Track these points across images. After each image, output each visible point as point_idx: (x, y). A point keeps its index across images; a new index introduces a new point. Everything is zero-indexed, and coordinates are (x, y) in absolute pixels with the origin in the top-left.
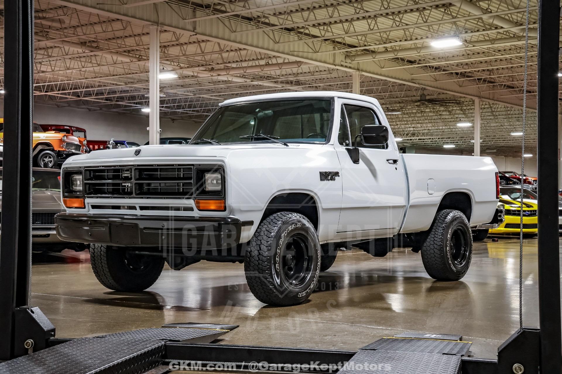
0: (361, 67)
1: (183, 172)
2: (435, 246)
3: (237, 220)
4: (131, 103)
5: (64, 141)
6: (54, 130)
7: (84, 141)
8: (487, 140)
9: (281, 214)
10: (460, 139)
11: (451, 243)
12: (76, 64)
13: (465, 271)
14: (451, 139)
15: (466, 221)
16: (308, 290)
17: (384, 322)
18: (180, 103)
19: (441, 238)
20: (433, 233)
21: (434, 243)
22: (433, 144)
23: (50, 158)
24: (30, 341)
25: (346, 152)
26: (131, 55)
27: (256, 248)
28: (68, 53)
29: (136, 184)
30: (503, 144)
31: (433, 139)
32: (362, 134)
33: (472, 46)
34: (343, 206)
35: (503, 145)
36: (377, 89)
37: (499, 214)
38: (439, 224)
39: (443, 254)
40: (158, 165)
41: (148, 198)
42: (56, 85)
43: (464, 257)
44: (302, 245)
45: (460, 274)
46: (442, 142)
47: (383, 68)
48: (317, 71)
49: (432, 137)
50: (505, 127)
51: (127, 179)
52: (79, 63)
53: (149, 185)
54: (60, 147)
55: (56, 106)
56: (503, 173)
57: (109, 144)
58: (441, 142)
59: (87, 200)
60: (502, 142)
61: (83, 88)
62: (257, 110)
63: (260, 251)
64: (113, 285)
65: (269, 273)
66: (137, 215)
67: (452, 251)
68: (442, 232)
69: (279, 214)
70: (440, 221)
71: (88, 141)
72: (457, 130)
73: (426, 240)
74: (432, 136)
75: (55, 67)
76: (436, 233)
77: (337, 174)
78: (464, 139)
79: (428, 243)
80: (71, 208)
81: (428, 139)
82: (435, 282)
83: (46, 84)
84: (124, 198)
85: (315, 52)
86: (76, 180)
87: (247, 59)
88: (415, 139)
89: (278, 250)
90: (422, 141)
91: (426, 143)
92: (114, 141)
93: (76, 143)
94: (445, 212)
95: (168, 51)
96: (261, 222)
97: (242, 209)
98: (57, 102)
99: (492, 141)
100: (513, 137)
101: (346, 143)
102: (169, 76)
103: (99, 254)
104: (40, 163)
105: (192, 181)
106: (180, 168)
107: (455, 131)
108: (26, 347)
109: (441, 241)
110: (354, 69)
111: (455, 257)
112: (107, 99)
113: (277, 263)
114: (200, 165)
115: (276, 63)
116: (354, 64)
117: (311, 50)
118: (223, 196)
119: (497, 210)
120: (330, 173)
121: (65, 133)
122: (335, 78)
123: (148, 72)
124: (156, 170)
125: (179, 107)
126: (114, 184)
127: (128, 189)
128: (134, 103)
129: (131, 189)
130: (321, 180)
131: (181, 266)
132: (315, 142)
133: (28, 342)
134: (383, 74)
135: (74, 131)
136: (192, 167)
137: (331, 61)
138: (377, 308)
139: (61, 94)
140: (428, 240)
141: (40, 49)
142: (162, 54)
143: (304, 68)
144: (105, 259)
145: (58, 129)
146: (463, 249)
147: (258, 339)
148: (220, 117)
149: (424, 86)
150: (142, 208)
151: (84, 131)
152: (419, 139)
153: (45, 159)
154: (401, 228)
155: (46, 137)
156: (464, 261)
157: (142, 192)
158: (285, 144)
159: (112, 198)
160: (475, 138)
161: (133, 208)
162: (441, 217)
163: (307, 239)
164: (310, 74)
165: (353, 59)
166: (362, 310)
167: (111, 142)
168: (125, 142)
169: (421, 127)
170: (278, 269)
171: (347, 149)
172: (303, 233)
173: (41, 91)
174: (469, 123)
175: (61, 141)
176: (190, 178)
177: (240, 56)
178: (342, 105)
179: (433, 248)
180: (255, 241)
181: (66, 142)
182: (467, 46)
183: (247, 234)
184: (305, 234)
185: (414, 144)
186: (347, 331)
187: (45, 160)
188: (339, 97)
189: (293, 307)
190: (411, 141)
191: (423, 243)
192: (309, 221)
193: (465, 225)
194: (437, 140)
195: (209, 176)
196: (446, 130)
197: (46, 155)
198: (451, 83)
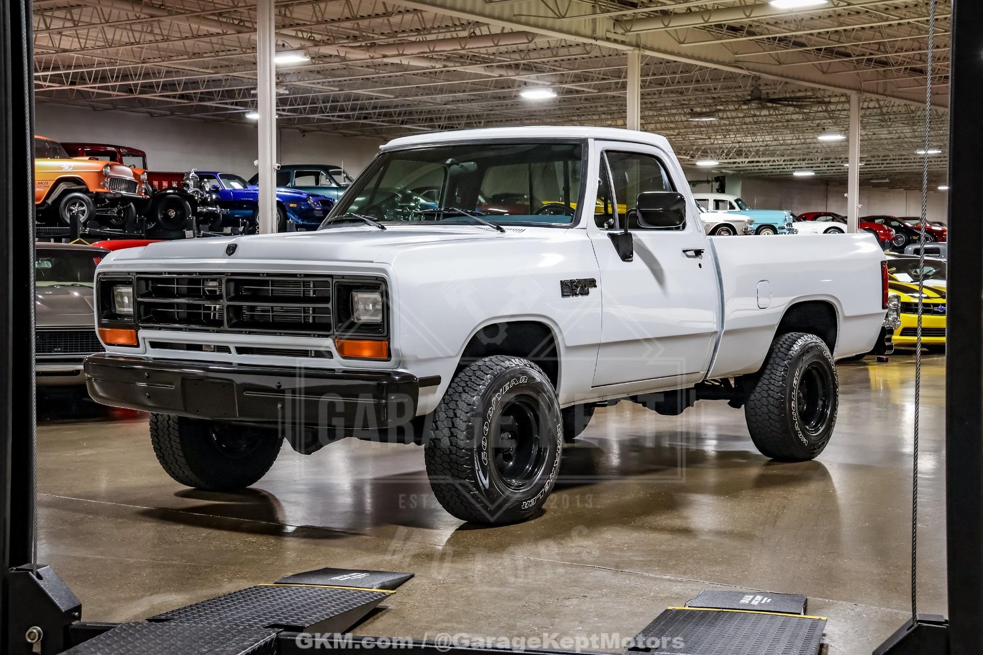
0: (643, 41)
1: (314, 287)
2: (771, 399)
3: (411, 377)
4: (226, 104)
5: (106, 176)
6: (88, 154)
7: (143, 174)
8: (873, 162)
9: (491, 360)
10: (824, 161)
11: (798, 393)
12: (125, 33)
13: (823, 443)
14: (806, 162)
15: (827, 353)
16: (539, 495)
17: (674, 562)
18: (315, 103)
19: (782, 386)
20: (766, 376)
21: (769, 394)
22: (774, 171)
23: (82, 205)
24: (36, 630)
25: (609, 240)
26: (224, 20)
27: (445, 423)
28: (109, 19)
29: (228, 307)
30: (902, 168)
31: (774, 161)
32: (638, 207)
33: (846, 4)
34: (603, 340)
35: (902, 171)
36: (673, 80)
37: (887, 336)
38: (778, 360)
39: (785, 413)
40: (268, 275)
41: (250, 333)
42: (90, 73)
43: (822, 418)
44: (530, 415)
45: (815, 449)
46: (791, 167)
47: (683, 43)
48: (563, 46)
49: (772, 159)
50: (906, 140)
51: (214, 296)
52: (130, 34)
53: (252, 309)
54: (99, 186)
55: (91, 108)
56: (901, 220)
57: (188, 179)
58: (788, 166)
59: (143, 334)
60: (899, 165)
61: (139, 79)
62: (449, 161)
63: (453, 430)
64: (191, 480)
65: (469, 469)
66: (231, 364)
67: (801, 406)
68: (783, 376)
69: (487, 359)
70: (780, 355)
71: (149, 174)
72: (818, 145)
73: (754, 388)
74: (774, 157)
75: (86, 39)
76: (773, 376)
77: (592, 283)
78: (831, 160)
79: (756, 394)
80: (113, 345)
81: (765, 162)
82: (769, 464)
83: (71, 71)
84: (208, 331)
85: (559, 18)
86: (122, 295)
87: (435, 26)
88: (743, 162)
89: (485, 427)
90: (755, 164)
91: (762, 168)
92: (195, 173)
93: (128, 178)
94: (789, 338)
95: (291, 14)
96: (456, 375)
97: (420, 357)
98: (92, 101)
99: (882, 164)
100: (919, 157)
101: (609, 224)
102: (293, 59)
103: (166, 425)
104: (63, 214)
105: (329, 306)
106: (309, 282)
107: (814, 148)
108: (29, 640)
109: (780, 392)
110: (630, 45)
111: (805, 417)
112: (182, 97)
113: (483, 451)
114: (343, 277)
115: (489, 33)
116: (630, 37)
117: (551, 14)
118: (385, 334)
119: (883, 328)
120: (579, 281)
121: (107, 160)
122: (596, 57)
123: (254, 48)
124: (265, 283)
125: (313, 111)
126: (189, 306)
127: (215, 315)
128: (232, 104)
129: (221, 315)
130: (563, 296)
131: (313, 447)
132: (553, 224)
133: (32, 632)
134: (683, 53)
135: (125, 156)
136: (329, 280)
137: (589, 31)
138: (662, 529)
139: (99, 88)
140: (758, 389)
141: (59, 8)
142: (280, 18)
143: (540, 42)
144: (177, 433)
145: (95, 152)
146: (820, 403)
147: (446, 607)
148: (381, 169)
149: (758, 74)
150: (241, 350)
151: (142, 155)
152: (749, 162)
153: (72, 208)
154: (709, 370)
155: (74, 168)
156: (821, 426)
157: (240, 323)
158: (499, 229)
159: (186, 330)
160: (850, 160)
161: (225, 349)
162: (782, 347)
163: (537, 402)
164: (549, 52)
165: (628, 28)
166: (635, 535)
167: (191, 175)
168: (216, 173)
169: (753, 142)
170: (485, 461)
171: (611, 235)
172: (531, 393)
173: (62, 83)
174: (840, 134)
175: (101, 175)
176: (326, 300)
177: (421, 19)
178: (602, 153)
179: (766, 403)
180: (443, 410)
181: (109, 176)
182: (836, 4)
183: (429, 400)
184: (535, 395)
185: (741, 171)
186: (606, 587)
187: (72, 210)
188: (596, 139)
189: (512, 528)
190: (735, 166)
191: (749, 396)
192: (541, 371)
193: (825, 360)
194: (781, 162)
195: (360, 297)
196: (797, 146)
197: (74, 201)
198: (808, 67)
